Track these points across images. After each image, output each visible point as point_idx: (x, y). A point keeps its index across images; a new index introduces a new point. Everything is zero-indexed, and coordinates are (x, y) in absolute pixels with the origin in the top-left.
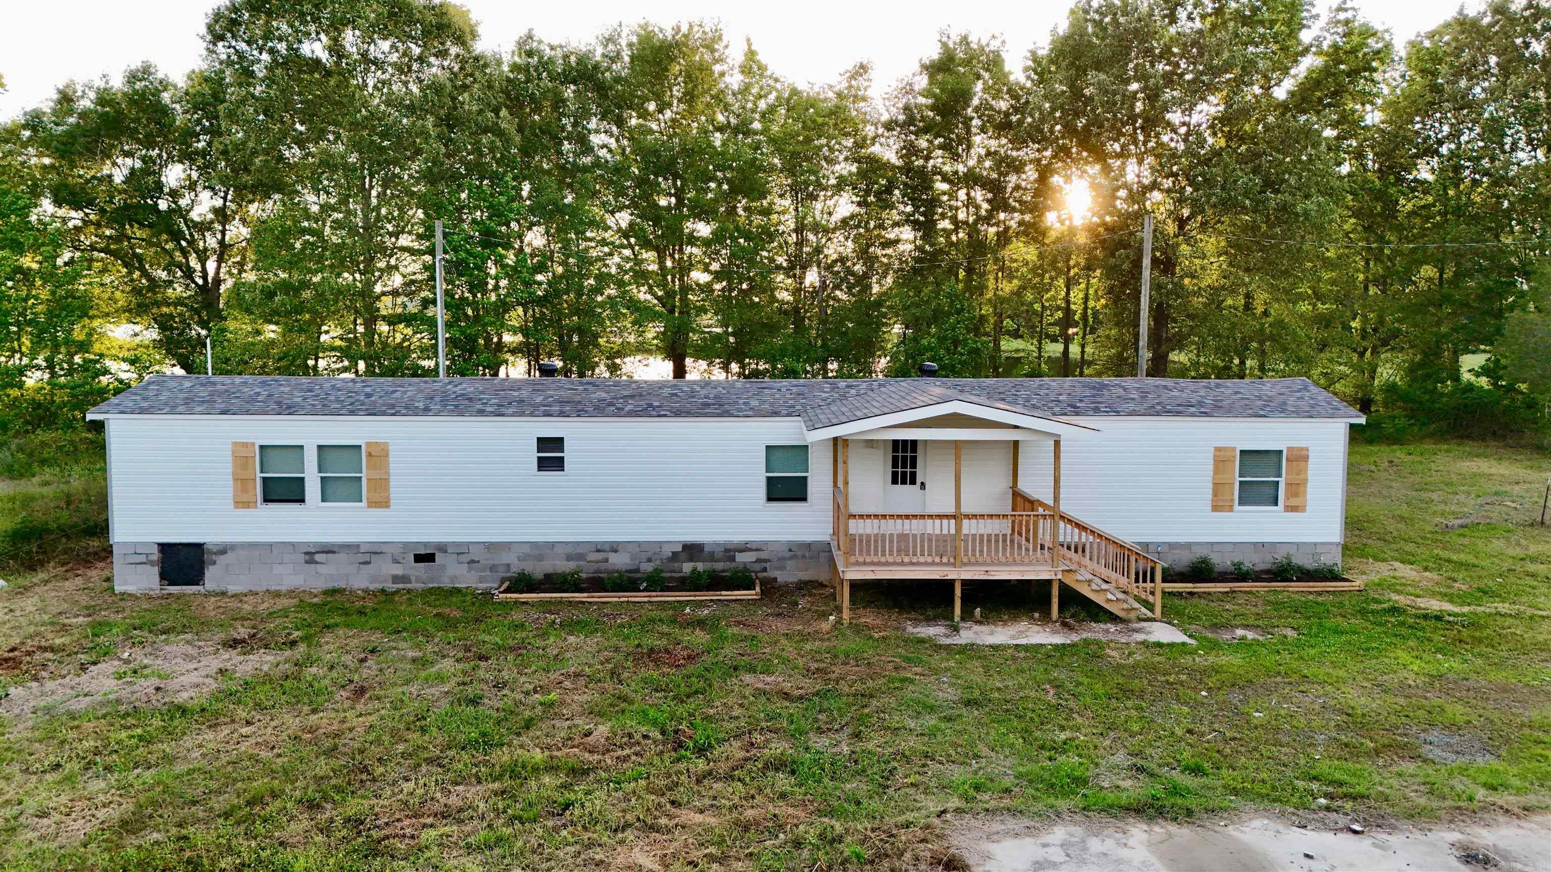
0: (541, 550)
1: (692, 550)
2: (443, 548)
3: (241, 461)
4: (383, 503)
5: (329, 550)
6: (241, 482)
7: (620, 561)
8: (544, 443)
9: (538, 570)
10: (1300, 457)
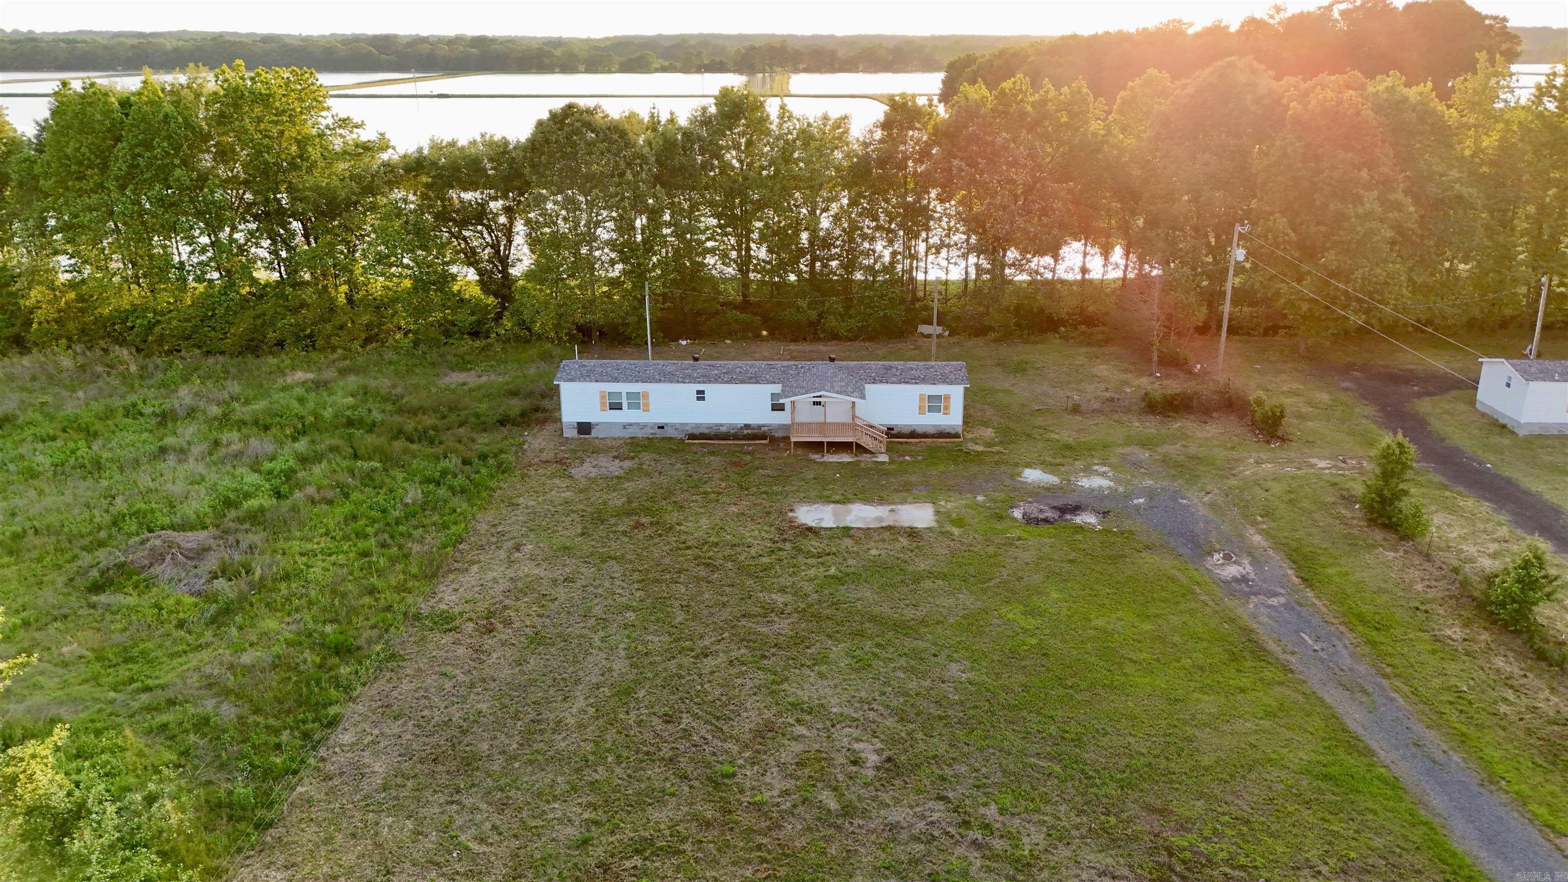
0: (698, 426)
1: (747, 426)
2: (667, 424)
3: (603, 397)
4: (646, 410)
5: (631, 425)
6: (603, 404)
7: (723, 429)
8: (699, 392)
9: (697, 432)
10: (947, 398)
